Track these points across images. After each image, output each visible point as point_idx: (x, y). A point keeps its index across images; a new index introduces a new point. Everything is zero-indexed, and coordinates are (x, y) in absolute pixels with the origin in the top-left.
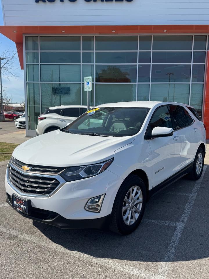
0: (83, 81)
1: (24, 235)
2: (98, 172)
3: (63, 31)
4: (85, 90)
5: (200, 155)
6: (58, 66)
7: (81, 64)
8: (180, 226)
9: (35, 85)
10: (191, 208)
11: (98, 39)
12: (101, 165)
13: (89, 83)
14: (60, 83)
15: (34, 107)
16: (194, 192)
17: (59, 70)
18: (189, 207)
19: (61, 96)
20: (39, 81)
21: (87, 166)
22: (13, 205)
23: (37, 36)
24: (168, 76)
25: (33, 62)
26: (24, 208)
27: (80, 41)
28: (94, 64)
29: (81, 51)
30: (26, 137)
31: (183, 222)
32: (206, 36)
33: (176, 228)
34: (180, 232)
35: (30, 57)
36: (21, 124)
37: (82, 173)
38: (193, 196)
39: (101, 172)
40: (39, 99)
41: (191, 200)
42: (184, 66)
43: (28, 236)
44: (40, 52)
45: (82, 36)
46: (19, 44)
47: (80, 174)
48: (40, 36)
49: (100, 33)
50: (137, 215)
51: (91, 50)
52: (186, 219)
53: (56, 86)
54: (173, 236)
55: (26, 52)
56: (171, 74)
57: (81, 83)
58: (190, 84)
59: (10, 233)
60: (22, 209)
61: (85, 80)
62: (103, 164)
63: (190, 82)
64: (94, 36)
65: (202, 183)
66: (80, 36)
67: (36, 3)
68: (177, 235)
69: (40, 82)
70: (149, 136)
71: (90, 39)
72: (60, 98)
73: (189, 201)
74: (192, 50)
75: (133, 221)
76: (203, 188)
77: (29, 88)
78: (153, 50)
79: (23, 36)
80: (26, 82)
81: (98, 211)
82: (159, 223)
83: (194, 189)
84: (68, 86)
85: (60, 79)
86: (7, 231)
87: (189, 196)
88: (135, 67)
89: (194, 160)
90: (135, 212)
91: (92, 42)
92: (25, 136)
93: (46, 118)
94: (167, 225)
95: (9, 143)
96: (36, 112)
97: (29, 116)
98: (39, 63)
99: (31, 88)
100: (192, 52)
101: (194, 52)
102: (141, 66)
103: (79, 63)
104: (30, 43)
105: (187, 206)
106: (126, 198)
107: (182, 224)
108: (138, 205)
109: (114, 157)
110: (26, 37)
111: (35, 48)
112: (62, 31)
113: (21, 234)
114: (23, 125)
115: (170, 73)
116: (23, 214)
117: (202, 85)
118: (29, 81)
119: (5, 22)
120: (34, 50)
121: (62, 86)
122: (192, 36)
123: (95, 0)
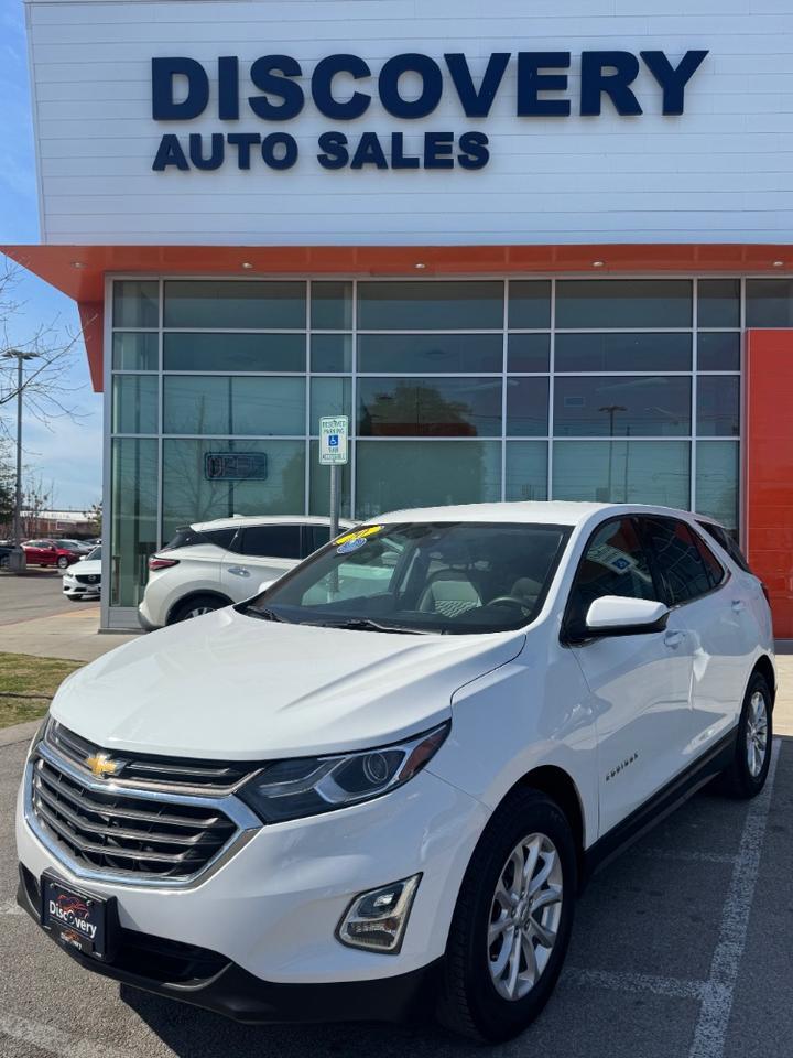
0: (315, 431)
1: (81, 1045)
2: (392, 782)
3: (246, 265)
4: (323, 461)
5: (757, 703)
6: (226, 381)
7: (308, 374)
8: (715, 997)
9: (143, 446)
10: (747, 918)
11: (367, 291)
12: (403, 753)
13: (336, 438)
14: (230, 440)
15: (137, 522)
16: (747, 847)
17: (230, 395)
18: (739, 914)
19: (235, 484)
20: (157, 432)
21: (349, 757)
22: (45, 919)
23: (155, 278)
24: (606, 415)
25: (138, 369)
26: (90, 933)
27: (305, 297)
28: (354, 374)
29: (308, 331)
30: (100, 632)
31: (722, 977)
32: (739, 280)
33: (700, 1004)
34: (717, 1026)
35: (129, 349)
36: (83, 586)
37: (325, 787)
38: (745, 864)
39: (404, 780)
40: (153, 495)
41: (740, 881)
42: (664, 381)
43: (100, 1051)
44: (164, 333)
45: (312, 282)
46: (90, 307)
47: (316, 788)
48: (165, 281)
49: (373, 275)
50: (543, 955)
51: (342, 328)
52: (734, 965)
53: (215, 448)
54: (691, 1044)
55: (113, 333)
56: (614, 408)
57: (308, 438)
58: (691, 442)
59: (26, 1038)
60: (82, 935)
61: (322, 429)
62: (408, 749)
63: (691, 435)
64: (352, 282)
65: (771, 810)
66: (305, 282)
67: (155, 172)
68: (709, 1037)
69: (160, 436)
70: (575, 632)
71: (338, 291)
72: (231, 491)
73: (733, 885)
74: (692, 326)
75: (530, 981)
76: (781, 829)
77: (120, 458)
78: (556, 327)
79: (106, 278)
80: (110, 436)
81: (393, 945)
82: (631, 983)
83: (744, 835)
84: (262, 448)
85: (231, 424)
86: (13, 1026)
87: (732, 867)
88: (496, 384)
89: (737, 723)
90: (536, 941)
91: (346, 301)
92: (98, 627)
93: (177, 562)
94: (661, 991)
95: (36, 658)
96: (141, 540)
97: (114, 554)
98: (160, 372)
99: (130, 454)
100: (691, 333)
101: (698, 333)
102: (515, 383)
103: (300, 371)
104: (131, 306)
105: (731, 906)
106: (500, 886)
107: (721, 988)
108: (546, 910)
109: (450, 719)
110: (115, 282)
111: (147, 318)
112: (241, 264)
113: (70, 1041)
114: (90, 588)
115: (612, 406)
116: (84, 958)
117: (734, 446)
118: (120, 431)
119: (45, 234)
120: (144, 326)
121: (238, 448)
122: (692, 281)
123: (357, 164)
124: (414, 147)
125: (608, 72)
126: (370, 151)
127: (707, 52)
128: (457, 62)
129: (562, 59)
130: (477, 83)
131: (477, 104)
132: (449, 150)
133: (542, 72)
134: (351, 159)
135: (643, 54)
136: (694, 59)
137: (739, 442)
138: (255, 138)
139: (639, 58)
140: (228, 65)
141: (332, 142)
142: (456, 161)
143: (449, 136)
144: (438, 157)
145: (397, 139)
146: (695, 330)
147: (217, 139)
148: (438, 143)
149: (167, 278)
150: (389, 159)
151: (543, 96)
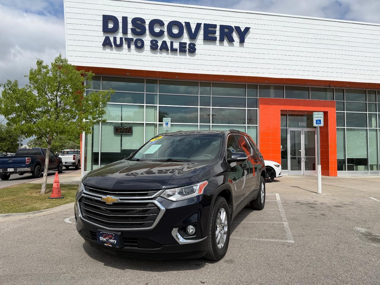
3: (128, 74)
6: (121, 106)
7: (145, 105)
13: (168, 123)
14: (122, 123)
15: (93, 146)
17: (122, 111)
27: (144, 83)
28: (158, 105)
29: (145, 93)
31: (285, 221)
33: (283, 224)
49: (163, 78)
51: (154, 92)
53: (117, 125)
54: (284, 227)
55: (86, 91)
57: (145, 122)
58: (246, 126)
61: (164, 121)
63: (246, 124)
64: (157, 80)
66: (144, 79)
67: (103, 47)
68: (286, 226)
72: (122, 137)
78: (212, 95)
82: (271, 223)
85: (122, 118)
87: (279, 210)
88: (196, 109)
94: (276, 223)
100: (246, 98)
102: (202, 109)
103: (143, 103)
104: (91, 83)
112: (126, 74)
117: (256, 128)
120: (95, 89)
123: (161, 49)
124: (176, 45)
125: (226, 30)
126: (164, 46)
127: (250, 28)
128: (188, 24)
129: (215, 26)
130: (193, 31)
131: (193, 36)
132: (186, 47)
133: (210, 29)
134: (159, 48)
135: (235, 27)
136: (247, 29)
137: (257, 126)
138: (132, 39)
139: (234, 28)
140: (125, 19)
141: (154, 42)
142: (187, 51)
143: (186, 44)
144: (183, 49)
145: (172, 43)
146: (246, 97)
147: (121, 39)
148: (182, 45)
149: (103, 76)
150: (169, 48)
151: (210, 35)
